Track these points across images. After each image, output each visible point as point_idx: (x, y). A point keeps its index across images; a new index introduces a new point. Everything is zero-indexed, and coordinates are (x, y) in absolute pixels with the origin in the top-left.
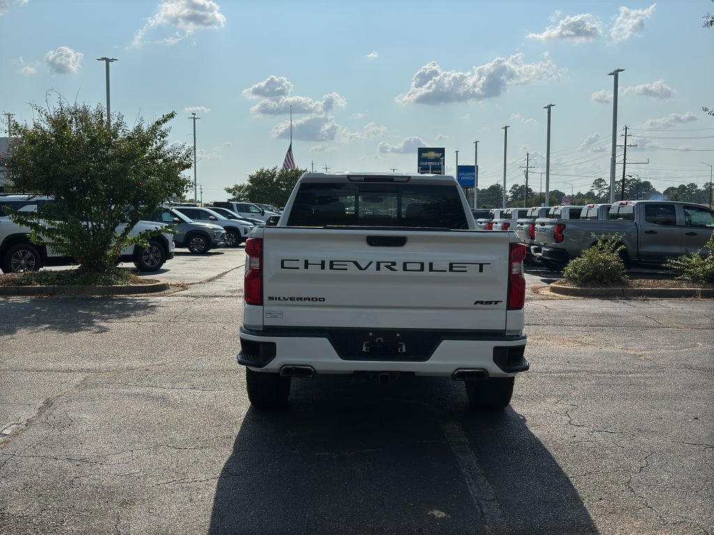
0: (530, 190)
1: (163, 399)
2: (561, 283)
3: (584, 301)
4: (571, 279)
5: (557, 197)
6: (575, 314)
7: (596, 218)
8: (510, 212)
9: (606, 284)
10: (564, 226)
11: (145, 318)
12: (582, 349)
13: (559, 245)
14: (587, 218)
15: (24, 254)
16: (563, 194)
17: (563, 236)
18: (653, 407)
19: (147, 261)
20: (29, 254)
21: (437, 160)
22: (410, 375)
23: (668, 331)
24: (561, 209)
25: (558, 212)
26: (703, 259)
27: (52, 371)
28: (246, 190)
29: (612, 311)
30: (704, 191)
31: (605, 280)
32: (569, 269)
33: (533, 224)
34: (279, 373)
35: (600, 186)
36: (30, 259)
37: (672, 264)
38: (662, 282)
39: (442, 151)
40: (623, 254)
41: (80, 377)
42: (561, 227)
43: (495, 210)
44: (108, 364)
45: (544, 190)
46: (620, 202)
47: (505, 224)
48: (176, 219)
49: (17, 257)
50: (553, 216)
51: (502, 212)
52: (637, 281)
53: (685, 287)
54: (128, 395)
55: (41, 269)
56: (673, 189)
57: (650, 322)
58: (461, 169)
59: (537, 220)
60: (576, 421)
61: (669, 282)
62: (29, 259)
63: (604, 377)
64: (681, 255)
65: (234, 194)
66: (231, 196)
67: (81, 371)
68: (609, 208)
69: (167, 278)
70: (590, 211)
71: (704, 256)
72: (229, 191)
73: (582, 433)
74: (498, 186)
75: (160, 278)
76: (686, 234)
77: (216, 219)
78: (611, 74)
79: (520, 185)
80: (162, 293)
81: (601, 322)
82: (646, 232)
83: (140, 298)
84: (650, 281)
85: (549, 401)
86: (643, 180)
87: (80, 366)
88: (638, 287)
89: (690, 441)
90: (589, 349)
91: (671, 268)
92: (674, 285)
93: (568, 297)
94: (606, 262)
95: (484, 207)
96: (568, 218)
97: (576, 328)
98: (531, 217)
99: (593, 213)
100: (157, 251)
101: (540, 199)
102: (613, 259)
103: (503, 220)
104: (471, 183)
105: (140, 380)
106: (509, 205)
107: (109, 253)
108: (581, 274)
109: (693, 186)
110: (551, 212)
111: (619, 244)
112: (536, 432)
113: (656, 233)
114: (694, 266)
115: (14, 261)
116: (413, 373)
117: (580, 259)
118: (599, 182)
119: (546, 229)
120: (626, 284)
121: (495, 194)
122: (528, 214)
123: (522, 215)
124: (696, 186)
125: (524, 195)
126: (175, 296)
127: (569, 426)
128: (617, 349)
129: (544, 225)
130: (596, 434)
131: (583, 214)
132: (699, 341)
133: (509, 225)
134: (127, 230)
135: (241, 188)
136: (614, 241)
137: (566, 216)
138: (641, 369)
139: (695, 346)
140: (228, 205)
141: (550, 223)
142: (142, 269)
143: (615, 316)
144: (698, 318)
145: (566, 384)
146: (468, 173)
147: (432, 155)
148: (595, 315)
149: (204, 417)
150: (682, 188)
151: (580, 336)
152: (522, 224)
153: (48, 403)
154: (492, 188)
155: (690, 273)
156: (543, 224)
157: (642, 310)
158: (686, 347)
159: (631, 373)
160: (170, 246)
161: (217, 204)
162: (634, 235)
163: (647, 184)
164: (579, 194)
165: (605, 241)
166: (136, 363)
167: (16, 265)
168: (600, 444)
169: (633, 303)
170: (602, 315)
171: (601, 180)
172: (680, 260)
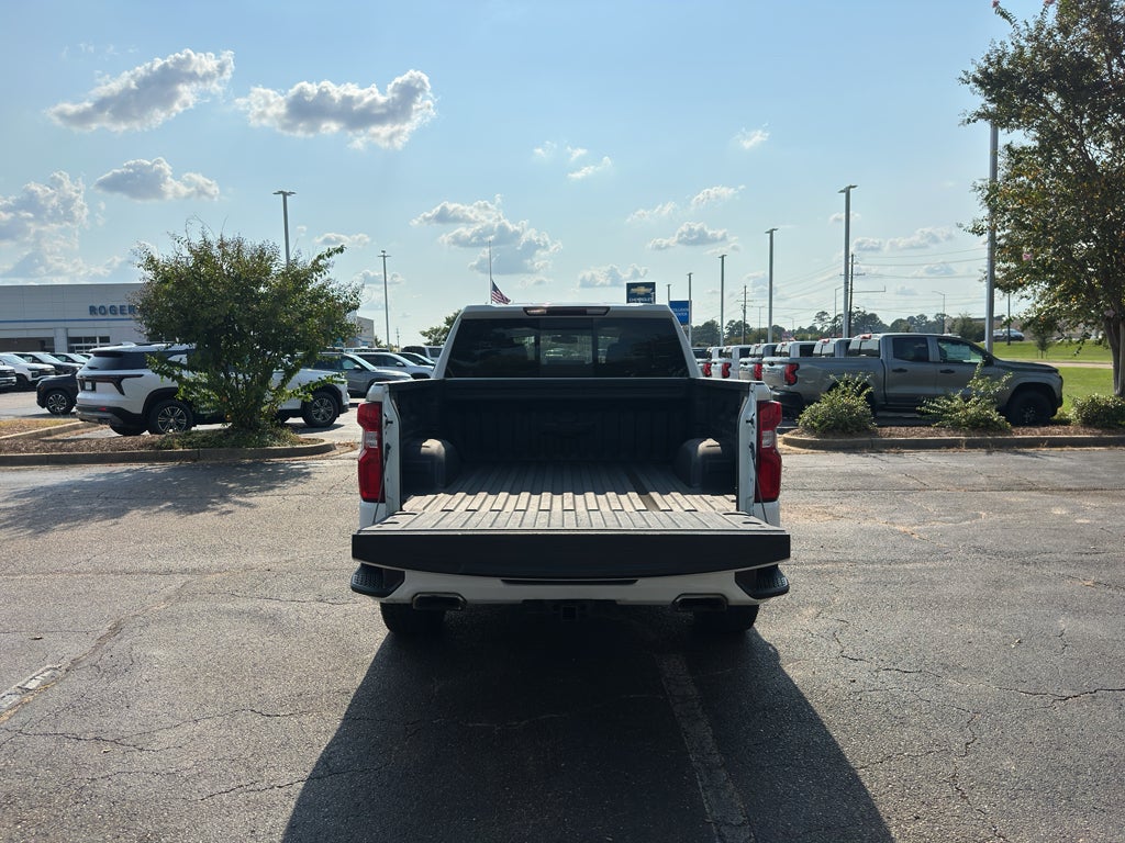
0: (748, 326)
1: (273, 619)
2: (796, 434)
3: (826, 456)
4: (811, 429)
5: (779, 333)
6: (820, 474)
7: (833, 355)
8: (729, 351)
9: (851, 434)
10: (798, 365)
11: (293, 490)
12: (836, 525)
13: (791, 388)
14: (821, 355)
15: (173, 411)
16: (783, 330)
17: (797, 377)
18: (952, 622)
19: (317, 416)
20: (179, 411)
21: (647, 295)
22: (609, 604)
23: (937, 495)
24: (789, 346)
25: (786, 350)
26: (966, 402)
27: (146, 572)
28: (443, 333)
29: (862, 468)
30: (935, 323)
31: (850, 429)
32: (805, 416)
33: (760, 364)
34: (411, 604)
35: (823, 320)
36: (181, 417)
37: (928, 407)
38: (917, 429)
39: (652, 285)
40: (869, 397)
41: (179, 580)
42: (793, 367)
43: (713, 348)
44: (223, 561)
45: (767, 326)
46: (862, 336)
47: (725, 364)
48: (357, 366)
49: (164, 415)
50: (780, 354)
51: (721, 351)
52: (888, 429)
53: (945, 436)
54: (229, 613)
55: (193, 429)
56: (901, 320)
57: (912, 483)
58: (673, 304)
59: (764, 359)
60: (849, 651)
61: (926, 429)
62: (179, 417)
63: (874, 571)
64: (937, 396)
65: (430, 338)
66: (427, 340)
67: (184, 572)
68: (848, 343)
69: (337, 435)
70: (825, 347)
71: (966, 398)
72: (424, 334)
73: (861, 673)
74: (714, 322)
75: (326, 437)
76: (941, 372)
77: (404, 366)
78: (842, 191)
79: (737, 321)
80: (325, 455)
81: (852, 484)
82: (895, 371)
83: (297, 463)
84: (903, 429)
85: (805, 612)
86: (868, 313)
87: (185, 564)
88: (889, 436)
89: (1024, 687)
90: (844, 524)
91: (927, 413)
92: (932, 434)
93: (806, 451)
94: (851, 408)
95: (699, 346)
96: (798, 355)
97: (822, 494)
98: (754, 356)
99: (829, 349)
100: (328, 404)
101: (760, 336)
102: (859, 404)
103: (723, 359)
104: (685, 320)
105: (253, 587)
106: (728, 342)
107: (265, 408)
108: (821, 423)
109: (923, 317)
110: (778, 350)
111: (865, 386)
112: (795, 673)
113: (905, 371)
114: (956, 410)
115: (160, 420)
116: (613, 602)
117: (818, 405)
118: (821, 316)
119: (775, 369)
120: (874, 433)
121: (709, 332)
122: (751, 352)
123: (745, 353)
124: (926, 318)
125: (741, 332)
126: (340, 459)
127: (842, 660)
128: (880, 523)
129: (774, 365)
130: (882, 674)
131: (817, 351)
132: (981, 510)
133: (730, 365)
134: (284, 382)
135: (437, 330)
136: (858, 383)
137: (796, 354)
138: (919, 556)
139: (977, 516)
140: (420, 350)
141: (781, 363)
142: (312, 426)
143: (867, 475)
144: (969, 475)
145: (825, 583)
146: (682, 307)
147: (642, 290)
148: (843, 475)
149: (320, 652)
150: (911, 319)
151: (829, 504)
152: (746, 364)
153: (117, 629)
154: (707, 324)
155: (950, 419)
156: (772, 364)
157: (900, 467)
158: (967, 519)
159: (907, 562)
160: (344, 398)
161: (407, 349)
162: (880, 375)
163: (873, 317)
164: (801, 330)
165: (847, 384)
166: (260, 559)
167: (163, 425)
168: (893, 697)
169: (885, 457)
170: (852, 475)
171: (824, 313)
172: (938, 403)
